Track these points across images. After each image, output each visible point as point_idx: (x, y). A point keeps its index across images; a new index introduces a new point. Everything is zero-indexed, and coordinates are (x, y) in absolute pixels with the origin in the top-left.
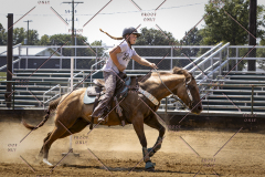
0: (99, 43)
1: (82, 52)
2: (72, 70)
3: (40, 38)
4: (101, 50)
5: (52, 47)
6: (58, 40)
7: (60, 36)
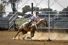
0: (56, 11)
1: (51, 13)
2: (49, 18)
3: (40, 9)
4: (56, 12)
5: (43, 12)
6: (45, 10)
7: (45, 9)
